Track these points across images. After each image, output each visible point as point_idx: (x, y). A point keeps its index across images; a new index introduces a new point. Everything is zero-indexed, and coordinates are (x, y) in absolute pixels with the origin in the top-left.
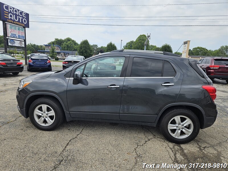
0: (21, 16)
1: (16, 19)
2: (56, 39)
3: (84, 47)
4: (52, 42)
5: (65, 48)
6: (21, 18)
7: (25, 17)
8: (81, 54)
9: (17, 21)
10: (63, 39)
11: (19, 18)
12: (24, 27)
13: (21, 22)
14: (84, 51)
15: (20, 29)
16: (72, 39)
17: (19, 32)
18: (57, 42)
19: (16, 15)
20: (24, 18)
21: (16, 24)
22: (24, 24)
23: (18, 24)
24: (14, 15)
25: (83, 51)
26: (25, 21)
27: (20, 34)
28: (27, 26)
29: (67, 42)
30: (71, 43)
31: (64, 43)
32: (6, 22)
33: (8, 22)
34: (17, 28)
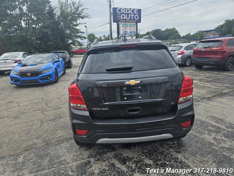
0: (133, 13)
1: (128, 17)
6: (132, 15)
7: (137, 13)
9: (128, 20)
11: (131, 16)
12: (136, 23)
15: (132, 25)
17: (130, 29)
22: (136, 20)
27: (132, 31)
32: (119, 23)
33: (121, 22)
34: (129, 26)
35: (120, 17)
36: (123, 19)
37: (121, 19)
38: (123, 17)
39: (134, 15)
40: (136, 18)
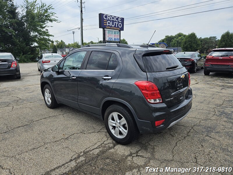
0: (117, 21)
2: (166, 36)
3: (189, 41)
4: (162, 40)
5: (175, 44)
6: (117, 23)
7: (121, 22)
8: (185, 49)
9: (113, 27)
10: (174, 35)
11: (115, 24)
12: (120, 31)
13: (117, 26)
14: (189, 46)
15: (116, 32)
16: (184, 34)
17: (115, 36)
18: (167, 39)
19: (113, 21)
20: (119, 22)
21: (113, 29)
22: (119, 28)
23: (114, 29)
24: (112, 22)
25: (187, 46)
26: (120, 25)
27: (116, 38)
28: (122, 29)
29: (177, 38)
30: (182, 38)
31: (174, 39)
32: (105, 29)
33: (107, 28)
34: (114, 33)
35: (107, 24)
36: (109, 26)
37: (107, 26)
38: (109, 23)
39: (118, 23)
40: (120, 26)
